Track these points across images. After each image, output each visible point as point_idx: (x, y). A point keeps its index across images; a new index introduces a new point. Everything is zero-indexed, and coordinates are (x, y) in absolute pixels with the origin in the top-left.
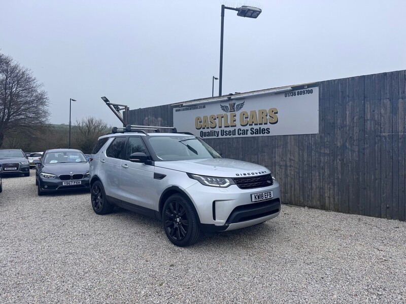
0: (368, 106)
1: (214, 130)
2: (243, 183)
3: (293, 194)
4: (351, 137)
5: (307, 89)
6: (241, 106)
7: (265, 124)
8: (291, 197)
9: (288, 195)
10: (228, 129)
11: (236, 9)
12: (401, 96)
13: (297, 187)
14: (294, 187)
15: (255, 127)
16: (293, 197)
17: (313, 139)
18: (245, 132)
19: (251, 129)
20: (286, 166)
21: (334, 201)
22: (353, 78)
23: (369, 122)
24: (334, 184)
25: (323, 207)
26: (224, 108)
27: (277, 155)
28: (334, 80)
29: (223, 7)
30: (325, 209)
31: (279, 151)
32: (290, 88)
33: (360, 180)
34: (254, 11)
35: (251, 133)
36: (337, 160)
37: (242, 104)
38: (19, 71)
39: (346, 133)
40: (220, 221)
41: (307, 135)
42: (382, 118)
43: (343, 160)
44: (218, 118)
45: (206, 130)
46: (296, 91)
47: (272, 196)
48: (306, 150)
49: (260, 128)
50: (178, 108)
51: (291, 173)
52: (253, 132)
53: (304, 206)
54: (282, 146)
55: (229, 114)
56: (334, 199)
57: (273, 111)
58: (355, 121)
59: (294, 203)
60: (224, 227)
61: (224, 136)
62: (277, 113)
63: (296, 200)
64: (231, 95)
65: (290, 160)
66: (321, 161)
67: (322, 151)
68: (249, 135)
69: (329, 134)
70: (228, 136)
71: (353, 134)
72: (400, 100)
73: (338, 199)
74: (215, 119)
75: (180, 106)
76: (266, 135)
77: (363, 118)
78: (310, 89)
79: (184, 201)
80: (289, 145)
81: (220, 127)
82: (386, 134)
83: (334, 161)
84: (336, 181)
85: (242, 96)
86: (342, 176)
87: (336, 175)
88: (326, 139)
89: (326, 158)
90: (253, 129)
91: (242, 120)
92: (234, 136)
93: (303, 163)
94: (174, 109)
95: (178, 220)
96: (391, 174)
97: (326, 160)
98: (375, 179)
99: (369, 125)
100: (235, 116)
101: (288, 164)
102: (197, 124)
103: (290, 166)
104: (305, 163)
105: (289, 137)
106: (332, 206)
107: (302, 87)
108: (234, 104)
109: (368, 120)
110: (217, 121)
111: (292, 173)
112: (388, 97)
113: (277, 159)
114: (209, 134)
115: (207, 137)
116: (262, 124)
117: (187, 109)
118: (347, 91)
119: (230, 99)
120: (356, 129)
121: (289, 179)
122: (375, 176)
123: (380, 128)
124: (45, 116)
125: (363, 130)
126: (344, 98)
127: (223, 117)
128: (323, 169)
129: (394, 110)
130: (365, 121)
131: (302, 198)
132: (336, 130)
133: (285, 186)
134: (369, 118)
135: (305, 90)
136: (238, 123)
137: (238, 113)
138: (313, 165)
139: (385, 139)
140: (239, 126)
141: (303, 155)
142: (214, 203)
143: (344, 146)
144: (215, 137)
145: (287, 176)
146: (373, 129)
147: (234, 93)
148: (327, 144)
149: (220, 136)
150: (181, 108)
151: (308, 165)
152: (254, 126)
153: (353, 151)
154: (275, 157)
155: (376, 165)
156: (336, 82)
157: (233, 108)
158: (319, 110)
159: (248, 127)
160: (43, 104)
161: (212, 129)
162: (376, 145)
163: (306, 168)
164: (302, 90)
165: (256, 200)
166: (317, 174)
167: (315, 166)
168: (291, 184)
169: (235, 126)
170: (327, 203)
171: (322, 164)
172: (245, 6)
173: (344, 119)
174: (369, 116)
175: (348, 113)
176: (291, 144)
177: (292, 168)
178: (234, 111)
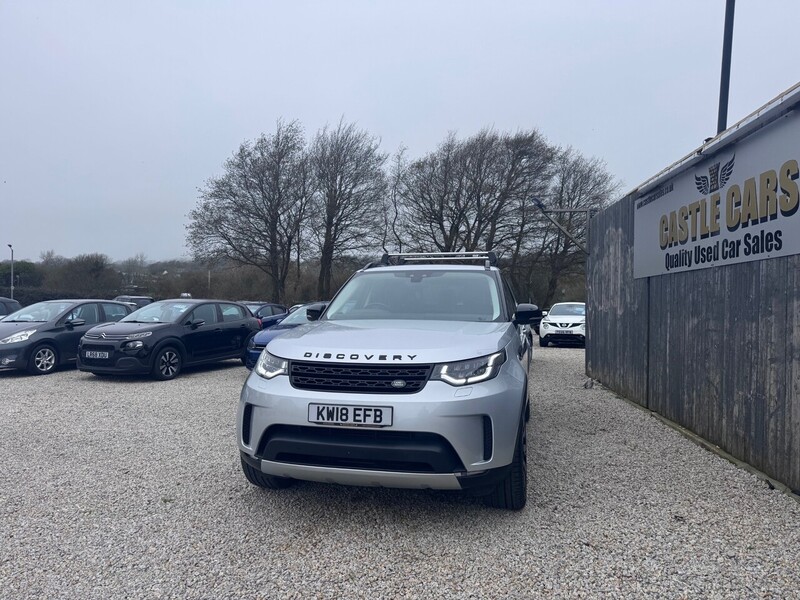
1: (685, 247)
6: (729, 168)
7: (772, 217)
10: (706, 244)
18: (735, 249)
19: (746, 237)
26: (700, 184)
27: (795, 324)
35: (746, 251)
37: (732, 164)
44: (690, 213)
45: (673, 251)
47: (386, 420)
49: (762, 232)
50: (639, 201)
52: (749, 246)
55: (708, 197)
57: (788, 173)
61: (700, 265)
68: (742, 257)
70: (706, 264)
74: (687, 218)
76: (773, 253)
81: (694, 239)
90: (750, 237)
91: (729, 212)
92: (716, 263)
94: (635, 205)
100: (719, 202)
102: (661, 235)
108: (718, 166)
110: (689, 221)
114: (677, 260)
115: (675, 270)
116: (764, 220)
117: (651, 200)
127: (698, 210)
136: (723, 223)
137: (723, 193)
140: (724, 233)
142: (249, 408)
144: (686, 268)
149: (693, 266)
152: (750, 229)
157: (715, 181)
159: (741, 233)
161: (682, 247)
165: (321, 420)
169: (719, 233)
178: (717, 188)
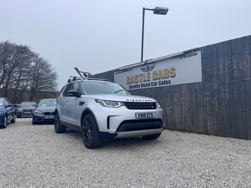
0: (234, 60)
1: (137, 84)
2: (130, 105)
3: (186, 124)
4: (224, 83)
7: (168, 78)
9: (183, 125)
10: (145, 83)
11: (152, 10)
13: (189, 119)
14: (187, 120)
15: (162, 80)
16: (186, 126)
17: (198, 86)
18: (156, 84)
19: (159, 82)
20: (181, 105)
21: (214, 128)
22: (223, 43)
23: (235, 71)
24: (213, 117)
25: (207, 133)
26: (143, 70)
27: (175, 98)
28: (211, 45)
29: (144, 9)
31: (176, 95)
32: (182, 53)
33: (232, 113)
34: (164, 10)
35: (159, 84)
36: (214, 100)
37: (154, 66)
38: (43, 61)
39: (220, 80)
41: (194, 83)
42: (245, 68)
43: (219, 99)
44: (139, 76)
45: (132, 85)
46: (187, 55)
47: (154, 116)
48: (194, 94)
49: (165, 81)
50: (117, 72)
51: (184, 110)
52: (160, 83)
53: (194, 133)
54: (178, 92)
55: (146, 73)
56: (214, 127)
57: (172, 69)
58: (226, 72)
59: (187, 131)
61: (143, 88)
62: (175, 70)
63: (188, 128)
64: (147, 61)
65: (184, 101)
66: (204, 101)
67: (205, 94)
68: (158, 86)
69: (209, 81)
70: (145, 87)
71: (225, 81)
73: (217, 126)
74: (138, 77)
75: (118, 71)
76: (168, 85)
77: (231, 69)
78: (195, 52)
80: (183, 91)
81: (141, 82)
82: (248, 79)
83: (213, 100)
84: (215, 114)
86: (218, 110)
87: (214, 110)
88: (207, 85)
89: (207, 98)
90: (160, 81)
91: (153, 76)
92: (149, 87)
93: (192, 102)
94: (115, 73)
95: (89, 131)
97: (207, 100)
98: (242, 111)
99: (236, 74)
100: (149, 74)
101: (183, 104)
102: (127, 81)
103: (184, 105)
104: (194, 102)
105: (183, 86)
106: (212, 132)
107: (190, 51)
108: (149, 66)
110: (139, 78)
111: (186, 110)
112: (248, 53)
113: (176, 100)
114: (135, 87)
115: (133, 89)
116: (165, 78)
117: (122, 72)
118: (220, 51)
119: (146, 63)
120: (227, 77)
121: (184, 113)
123: (243, 75)
124: (56, 86)
125: (232, 77)
126: (218, 56)
127: (142, 75)
128: (206, 106)
130: (233, 71)
131: (192, 127)
132: (213, 78)
133: (181, 119)
134: (235, 69)
135: (192, 53)
136: (151, 79)
137: (151, 72)
138: (199, 103)
139: (248, 82)
140: (152, 81)
141: (192, 96)
142: (108, 118)
143: (219, 89)
144: (138, 88)
145: (182, 112)
146: (238, 76)
148: (207, 89)
149: (141, 88)
150: (118, 72)
151: (196, 104)
152: (161, 80)
153: (225, 92)
154: (174, 100)
155: (243, 101)
156: (212, 46)
157: (148, 69)
158: (202, 66)
159: (157, 81)
160: (55, 79)
161: (136, 84)
162: (242, 87)
163: (194, 106)
164: (190, 54)
165: (140, 117)
166: (202, 109)
167: (200, 104)
168: (185, 117)
169: (150, 80)
170: (209, 130)
171: (205, 103)
172: (157, 7)
173: (219, 71)
174: (235, 67)
175: (221, 66)
176: (184, 90)
177: (185, 106)
178: (149, 71)
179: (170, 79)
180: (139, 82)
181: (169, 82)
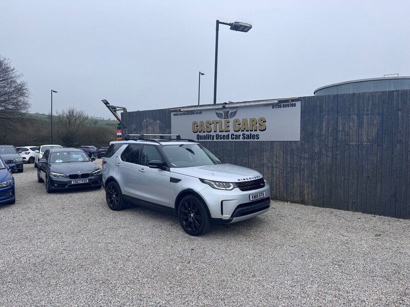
0: (340, 120)
1: (210, 134)
2: (243, 186)
3: (278, 191)
4: (326, 145)
5: (291, 103)
6: (234, 114)
7: (255, 131)
8: (276, 193)
10: (222, 134)
11: (229, 24)
12: (365, 113)
13: (282, 185)
14: (279, 186)
15: (247, 133)
16: (278, 193)
17: (295, 145)
18: (238, 137)
19: (243, 134)
20: (272, 167)
21: (312, 197)
23: (340, 133)
24: (312, 183)
25: (303, 202)
26: (219, 115)
27: (265, 158)
29: (218, 22)
30: (304, 204)
31: (266, 154)
32: (277, 101)
33: (333, 180)
34: (245, 27)
35: (243, 138)
36: (314, 164)
37: (235, 112)
39: (322, 141)
40: (226, 216)
41: (291, 142)
42: (351, 130)
43: (319, 163)
44: (213, 123)
45: (202, 134)
46: (282, 104)
48: (289, 155)
49: (251, 134)
50: (176, 113)
51: (276, 173)
52: (245, 137)
53: (287, 201)
54: (269, 150)
55: (223, 120)
56: (312, 195)
58: (330, 132)
59: (279, 199)
60: (230, 220)
61: (219, 140)
62: (265, 122)
63: (281, 195)
64: (226, 103)
65: (276, 162)
66: (301, 164)
67: (303, 156)
68: (241, 139)
69: (308, 141)
70: (222, 140)
71: (328, 142)
72: (365, 117)
73: (315, 195)
74: (211, 124)
75: (178, 111)
76: (256, 140)
77: (336, 130)
78: (293, 103)
79: (198, 201)
80: (275, 150)
82: (354, 143)
83: (312, 163)
84: (313, 180)
85: (235, 105)
86: (318, 177)
87: (313, 175)
88: (306, 145)
90: (245, 134)
91: (235, 126)
92: (228, 140)
93: (287, 165)
94: (172, 114)
95: (192, 215)
96: (356, 176)
97: (306, 163)
98: (345, 179)
99: (340, 135)
100: (229, 122)
101: (275, 166)
102: (193, 128)
103: (276, 167)
104: (289, 165)
105: (275, 143)
106: (310, 201)
107: (287, 101)
108: (228, 112)
109: (340, 131)
110: (212, 126)
111: (278, 173)
112: (356, 113)
113: (265, 161)
114: (205, 137)
115: (203, 140)
116: (252, 131)
117: (184, 114)
118: (324, 106)
119: (224, 107)
120: (330, 139)
121: (275, 178)
122: (344, 177)
123: (349, 138)
124: (25, 108)
125: (336, 139)
126: (321, 112)
127: (217, 123)
128: (303, 170)
129: (360, 124)
130: (337, 132)
131: (285, 194)
132: (314, 138)
135: (289, 103)
137: (231, 120)
138: (295, 167)
139: (353, 147)
140: (232, 132)
141: (287, 158)
142: (222, 202)
143: (320, 151)
144: (211, 140)
145: (273, 175)
146: (343, 139)
147: (228, 102)
148: (307, 150)
149: (215, 140)
150: (178, 113)
151: (291, 167)
152: (245, 132)
153: (327, 156)
154: (263, 160)
155: (346, 168)
156: (315, 98)
157: (227, 116)
158: (301, 121)
159: (240, 133)
161: (208, 133)
162: (346, 152)
163: (289, 170)
164: (287, 104)
166: (298, 175)
167: (297, 168)
168: (276, 182)
169: (229, 131)
170: (306, 199)
171: (302, 167)
172: (237, 22)
173: (321, 130)
174: (341, 128)
175: (324, 124)
176: (277, 149)
177: (278, 169)
178: (228, 118)
179: (258, 132)
180: (213, 131)
181: (257, 136)
